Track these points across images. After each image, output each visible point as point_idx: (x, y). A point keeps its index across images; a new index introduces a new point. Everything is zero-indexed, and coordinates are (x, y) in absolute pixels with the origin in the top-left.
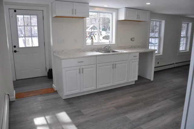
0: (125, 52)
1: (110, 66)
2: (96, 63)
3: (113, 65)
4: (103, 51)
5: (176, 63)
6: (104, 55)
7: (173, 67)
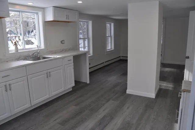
0: (58, 57)
1: (44, 75)
2: (26, 75)
3: (47, 73)
4: (31, 59)
5: (105, 62)
6: (35, 63)
7: (103, 66)
